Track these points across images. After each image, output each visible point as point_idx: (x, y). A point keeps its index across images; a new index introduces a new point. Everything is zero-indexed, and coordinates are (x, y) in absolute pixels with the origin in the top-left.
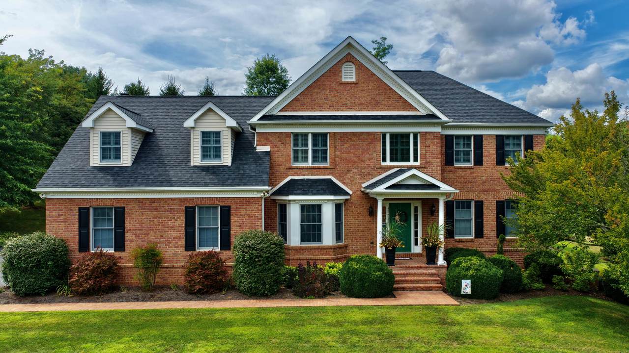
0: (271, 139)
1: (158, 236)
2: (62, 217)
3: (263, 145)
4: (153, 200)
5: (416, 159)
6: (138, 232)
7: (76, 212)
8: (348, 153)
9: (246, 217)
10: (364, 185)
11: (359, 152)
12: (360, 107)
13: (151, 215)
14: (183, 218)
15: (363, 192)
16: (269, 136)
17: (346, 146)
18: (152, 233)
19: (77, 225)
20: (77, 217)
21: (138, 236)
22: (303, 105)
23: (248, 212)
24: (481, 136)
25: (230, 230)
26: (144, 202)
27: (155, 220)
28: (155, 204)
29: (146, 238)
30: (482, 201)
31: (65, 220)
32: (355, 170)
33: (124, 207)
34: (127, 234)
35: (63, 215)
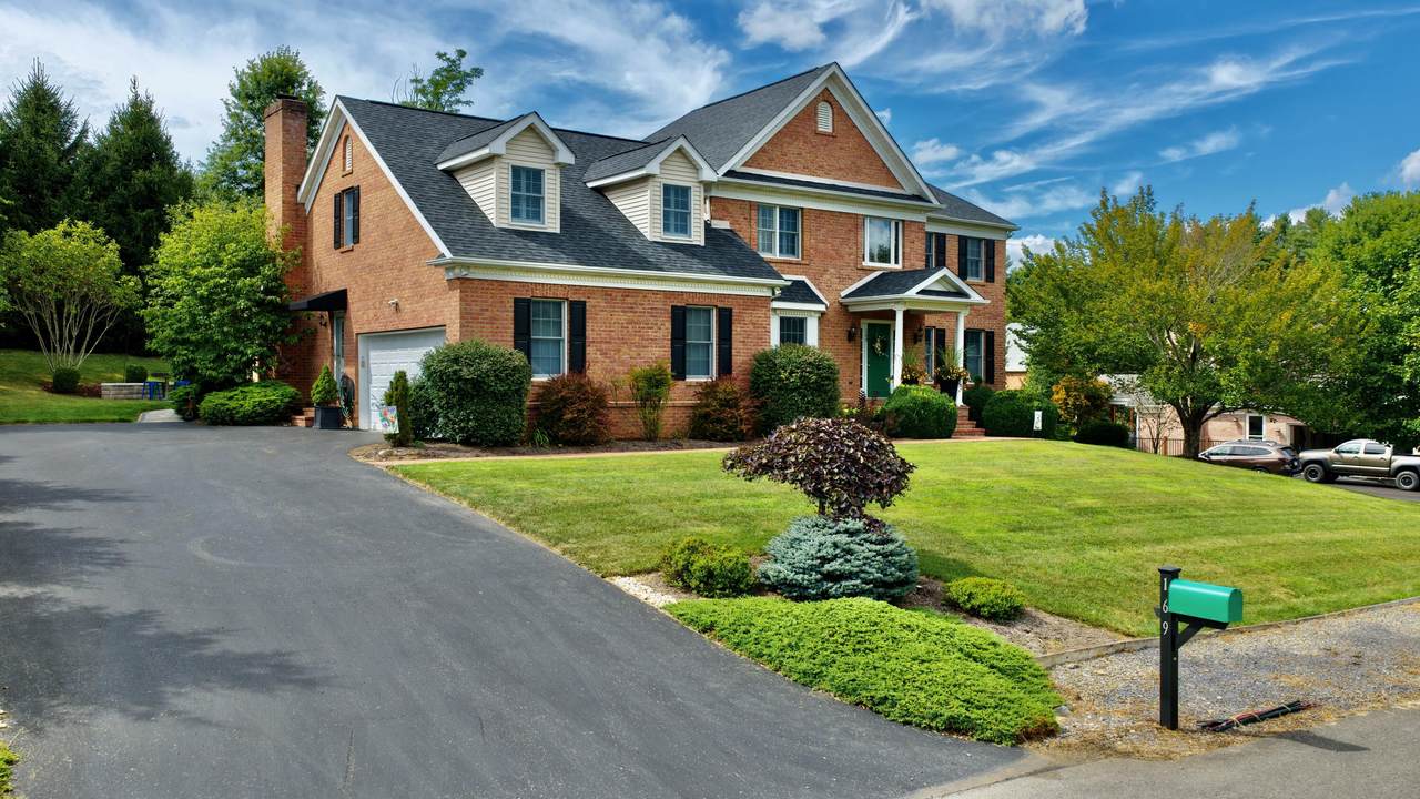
0: (731, 210)
1: (634, 354)
2: (487, 314)
3: (720, 219)
4: (627, 292)
5: (897, 262)
6: (604, 346)
7: (511, 304)
8: (825, 242)
9: (751, 327)
10: (843, 294)
11: (837, 242)
12: (840, 173)
13: (623, 318)
14: (668, 325)
15: (841, 304)
16: (728, 205)
17: (823, 231)
18: (625, 349)
19: (511, 331)
20: (511, 314)
21: (604, 354)
22: (771, 160)
23: (754, 320)
24: (944, 236)
25: (730, 348)
26: (614, 294)
27: (630, 326)
28: (629, 300)
29: (616, 357)
30: (944, 330)
31: (492, 320)
32: (832, 270)
33: (585, 302)
34: (588, 350)
35: (487, 310)
